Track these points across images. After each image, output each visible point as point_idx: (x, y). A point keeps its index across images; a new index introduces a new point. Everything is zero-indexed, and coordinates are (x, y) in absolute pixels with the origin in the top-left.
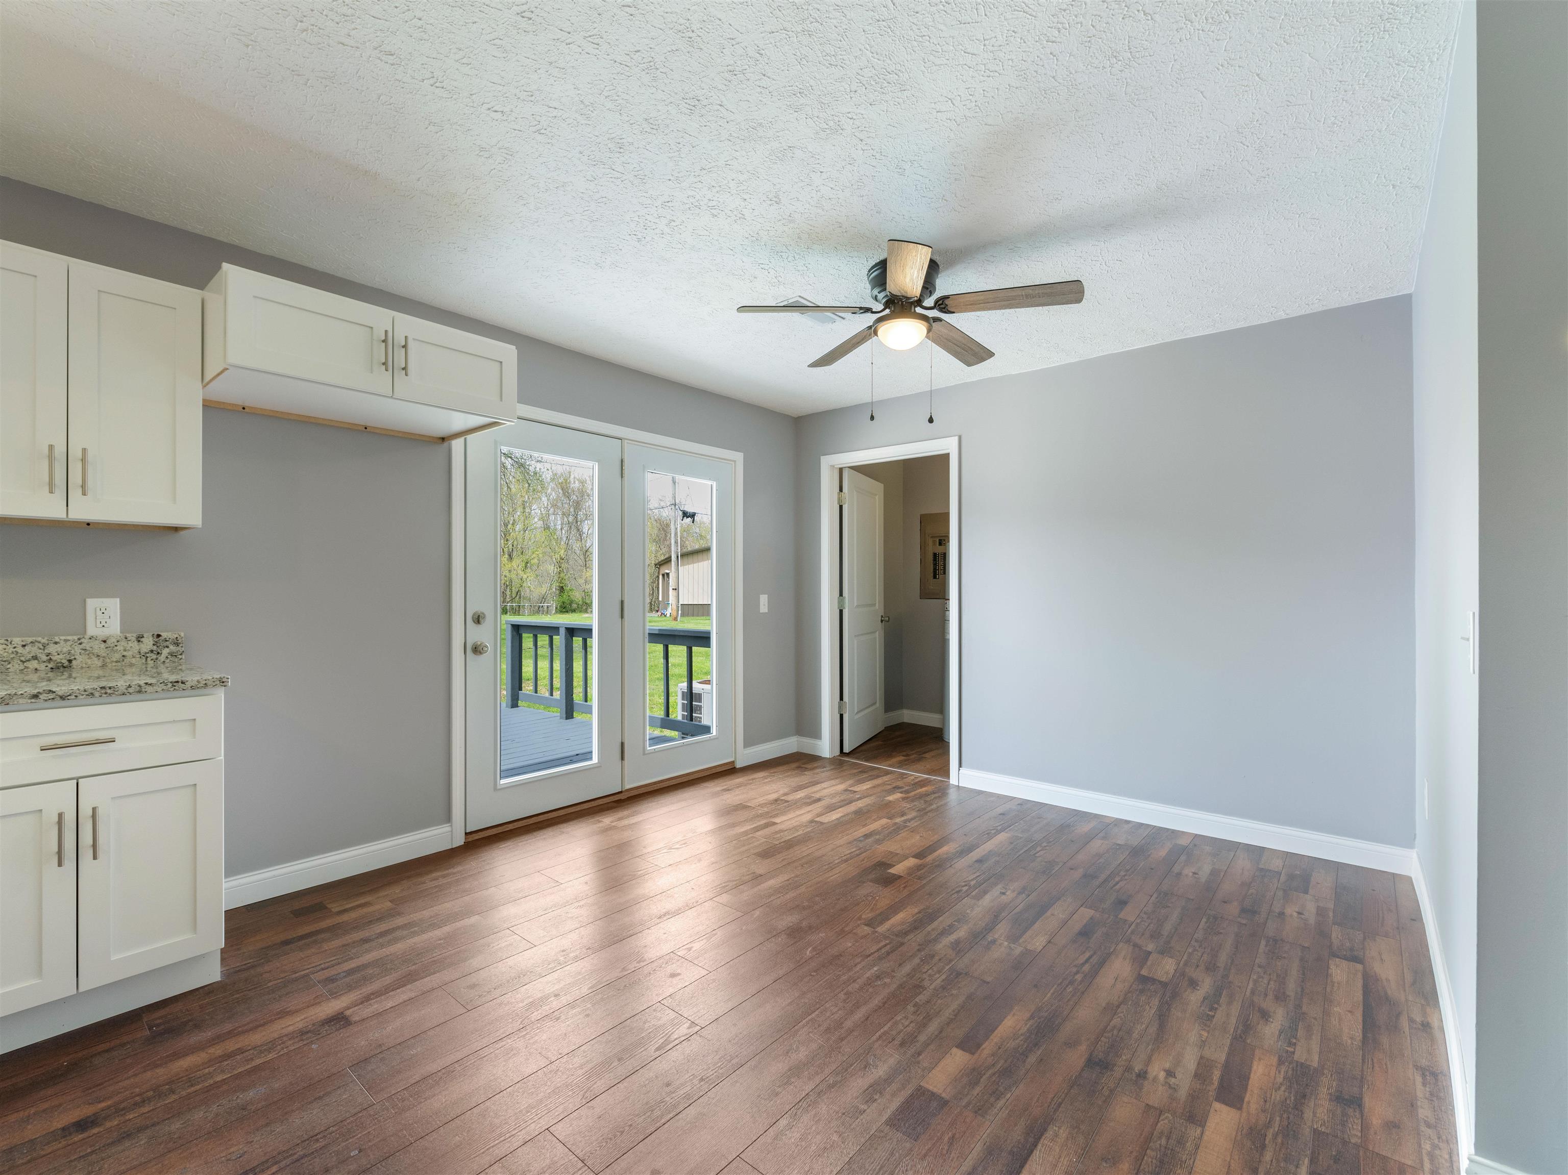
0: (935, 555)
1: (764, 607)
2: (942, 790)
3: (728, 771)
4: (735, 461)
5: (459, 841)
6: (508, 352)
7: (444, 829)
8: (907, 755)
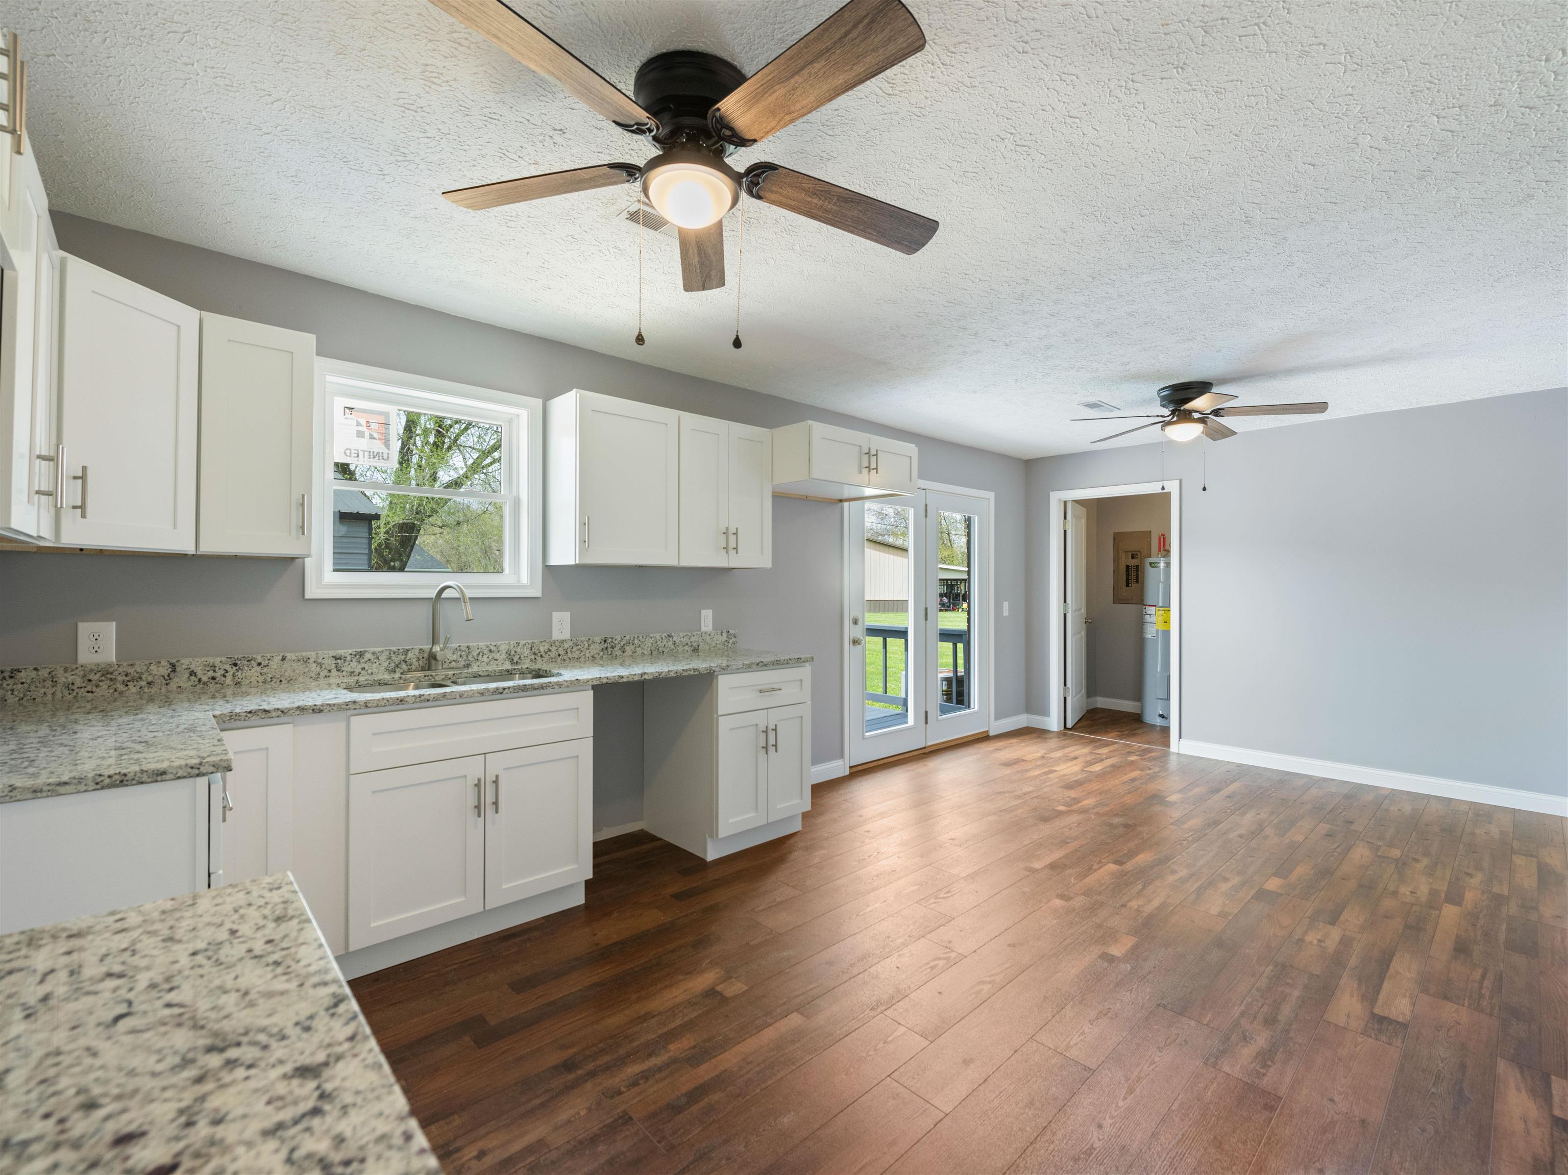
0: (1127, 567)
1: (1006, 613)
2: (1166, 755)
3: (984, 738)
4: (989, 499)
5: (847, 773)
6: (912, 449)
7: (839, 763)
8: (1120, 732)
